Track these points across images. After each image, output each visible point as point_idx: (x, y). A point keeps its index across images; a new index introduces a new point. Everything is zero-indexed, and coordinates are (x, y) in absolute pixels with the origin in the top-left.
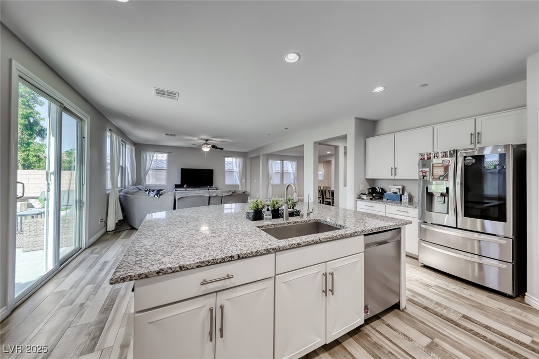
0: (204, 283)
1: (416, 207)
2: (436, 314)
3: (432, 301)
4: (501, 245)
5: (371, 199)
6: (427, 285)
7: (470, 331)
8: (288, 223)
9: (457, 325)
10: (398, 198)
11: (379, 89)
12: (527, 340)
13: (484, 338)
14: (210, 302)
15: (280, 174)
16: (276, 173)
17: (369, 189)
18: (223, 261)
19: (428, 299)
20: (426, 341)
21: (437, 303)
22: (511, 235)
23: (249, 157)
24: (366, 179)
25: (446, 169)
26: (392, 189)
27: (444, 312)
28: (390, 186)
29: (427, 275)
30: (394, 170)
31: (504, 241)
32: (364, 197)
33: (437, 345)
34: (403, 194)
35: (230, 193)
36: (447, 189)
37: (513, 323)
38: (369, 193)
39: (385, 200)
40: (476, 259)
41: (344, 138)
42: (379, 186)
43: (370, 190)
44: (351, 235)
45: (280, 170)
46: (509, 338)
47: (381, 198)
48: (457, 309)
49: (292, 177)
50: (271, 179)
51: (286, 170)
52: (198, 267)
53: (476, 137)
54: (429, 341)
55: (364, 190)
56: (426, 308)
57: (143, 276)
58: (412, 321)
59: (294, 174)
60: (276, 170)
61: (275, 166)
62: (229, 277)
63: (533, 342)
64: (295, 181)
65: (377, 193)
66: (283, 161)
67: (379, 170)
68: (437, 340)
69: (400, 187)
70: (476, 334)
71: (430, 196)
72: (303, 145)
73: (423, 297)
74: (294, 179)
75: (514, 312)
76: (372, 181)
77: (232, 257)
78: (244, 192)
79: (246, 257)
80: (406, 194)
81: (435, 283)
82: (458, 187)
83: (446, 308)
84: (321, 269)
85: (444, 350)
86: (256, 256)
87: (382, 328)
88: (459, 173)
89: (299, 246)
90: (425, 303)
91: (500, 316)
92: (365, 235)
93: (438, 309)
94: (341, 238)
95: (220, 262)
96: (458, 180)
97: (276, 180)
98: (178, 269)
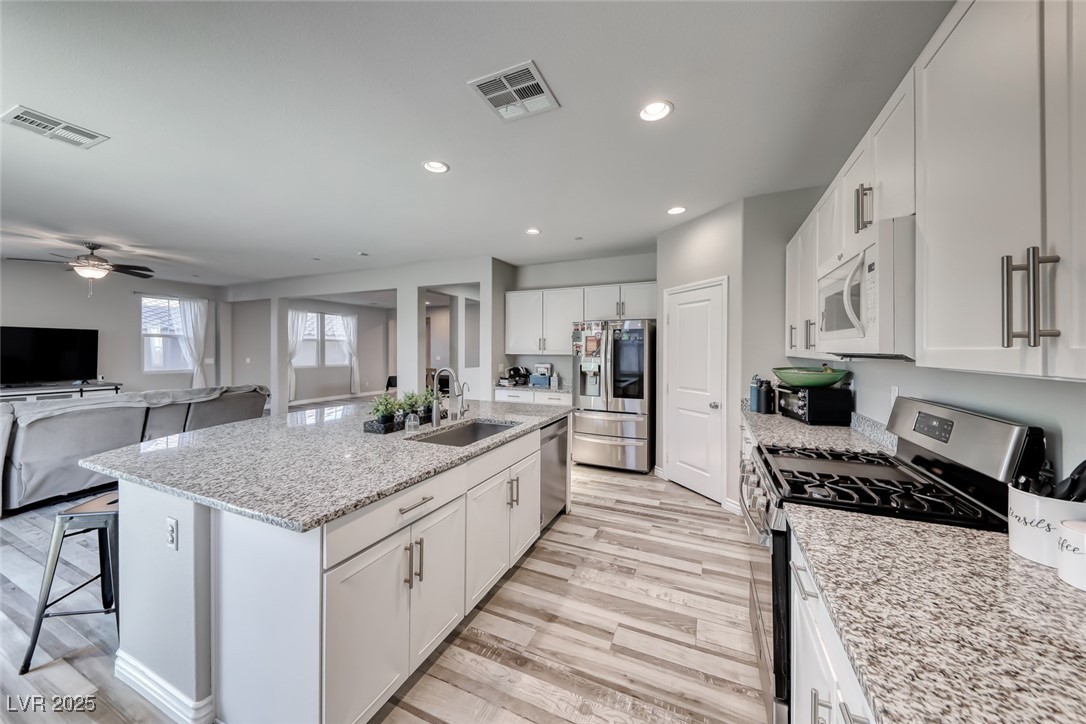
0: (402, 512)
1: (568, 392)
2: (597, 507)
3: (590, 496)
4: (637, 423)
5: (515, 385)
6: (584, 483)
7: (623, 511)
8: (442, 429)
9: (614, 510)
10: (546, 382)
11: (533, 231)
12: (656, 503)
13: (632, 512)
14: (404, 539)
15: (315, 343)
16: (305, 340)
17: (510, 370)
18: (421, 479)
19: (587, 496)
20: (594, 532)
21: (595, 497)
22: (647, 412)
23: (231, 298)
24: (507, 355)
25: (599, 343)
26: (539, 369)
27: (602, 503)
28: (536, 365)
29: (581, 473)
30: (543, 342)
31: (641, 419)
32: (505, 382)
33: (602, 532)
34: (552, 375)
35: (216, 395)
36: (599, 367)
37: (649, 494)
38: (511, 376)
39: (530, 385)
40: (619, 442)
41: (476, 286)
42: (522, 365)
43: (512, 373)
44: (525, 433)
45: (315, 335)
46: (647, 506)
47: (525, 383)
48: (611, 497)
49: (346, 349)
50: (291, 356)
51: (330, 333)
52: (396, 491)
53: (621, 306)
54: (596, 530)
55: (504, 373)
56: (587, 505)
57: (341, 513)
58: (579, 520)
59: (350, 344)
60: (307, 332)
61: (303, 325)
62: (425, 500)
63: (661, 503)
64: (354, 358)
65: (520, 376)
66: (323, 314)
67: (523, 342)
68: (602, 528)
69: (549, 366)
70: (627, 512)
71: (584, 375)
72: (396, 290)
73: (583, 495)
74: (351, 355)
75: (649, 485)
76: (513, 358)
77: (429, 473)
78: (255, 390)
79: (442, 472)
80: (555, 375)
81: (590, 479)
82: (609, 364)
83: (603, 499)
84: (505, 477)
85: (608, 533)
86: (452, 467)
87: (555, 536)
88: (609, 347)
89: (489, 449)
90: (586, 500)
91: (641, 492)
92: (541, 428)
93: (597, 502)
94: (524, 435)
95: (418, 482)
96: (609, 357)
97: (305, 358)
98: (376, 498)
